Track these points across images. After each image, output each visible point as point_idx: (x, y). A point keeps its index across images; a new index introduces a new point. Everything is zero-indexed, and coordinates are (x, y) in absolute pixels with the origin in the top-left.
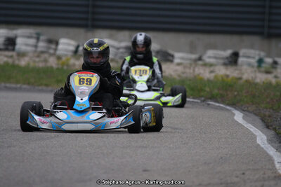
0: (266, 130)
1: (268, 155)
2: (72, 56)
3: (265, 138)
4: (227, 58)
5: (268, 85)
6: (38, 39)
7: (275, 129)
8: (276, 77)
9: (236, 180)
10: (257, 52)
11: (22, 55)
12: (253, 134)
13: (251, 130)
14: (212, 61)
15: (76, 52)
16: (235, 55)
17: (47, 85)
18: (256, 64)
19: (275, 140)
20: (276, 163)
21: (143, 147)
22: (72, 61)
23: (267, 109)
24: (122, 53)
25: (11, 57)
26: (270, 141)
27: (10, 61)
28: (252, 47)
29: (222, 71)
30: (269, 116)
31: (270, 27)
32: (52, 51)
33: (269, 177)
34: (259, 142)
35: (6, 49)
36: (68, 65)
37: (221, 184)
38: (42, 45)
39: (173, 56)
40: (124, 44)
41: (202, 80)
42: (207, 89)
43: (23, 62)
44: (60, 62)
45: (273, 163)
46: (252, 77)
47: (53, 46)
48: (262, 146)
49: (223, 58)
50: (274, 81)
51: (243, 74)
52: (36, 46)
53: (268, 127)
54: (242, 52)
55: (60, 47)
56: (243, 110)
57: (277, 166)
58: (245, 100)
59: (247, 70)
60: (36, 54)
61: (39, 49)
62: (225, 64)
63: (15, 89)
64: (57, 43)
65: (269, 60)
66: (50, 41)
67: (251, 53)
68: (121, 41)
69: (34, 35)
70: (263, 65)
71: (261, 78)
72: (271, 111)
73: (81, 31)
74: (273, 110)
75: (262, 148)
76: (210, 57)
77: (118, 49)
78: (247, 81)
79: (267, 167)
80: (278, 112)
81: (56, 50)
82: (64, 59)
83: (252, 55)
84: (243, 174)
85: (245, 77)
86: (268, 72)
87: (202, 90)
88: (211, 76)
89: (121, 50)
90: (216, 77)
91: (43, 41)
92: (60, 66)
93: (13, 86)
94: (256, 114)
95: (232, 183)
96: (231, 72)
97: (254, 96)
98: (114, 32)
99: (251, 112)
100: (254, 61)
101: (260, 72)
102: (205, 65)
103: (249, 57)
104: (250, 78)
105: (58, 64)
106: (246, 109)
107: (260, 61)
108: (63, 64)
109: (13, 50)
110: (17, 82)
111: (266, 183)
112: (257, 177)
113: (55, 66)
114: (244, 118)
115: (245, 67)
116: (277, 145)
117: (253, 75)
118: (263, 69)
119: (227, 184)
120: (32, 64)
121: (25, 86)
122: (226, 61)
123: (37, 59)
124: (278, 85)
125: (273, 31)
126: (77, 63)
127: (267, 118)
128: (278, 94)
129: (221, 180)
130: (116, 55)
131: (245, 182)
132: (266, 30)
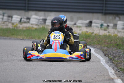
0: (105, 57)
1: (105, 68)
2: (19, 23)
3: (104, 60)
4: (87, 24)
5: (105, 36)
6: (4, 15)
7: (108, 56)
8: (109, 32)
9: (92, 80)
10: (100, 21)
12: (99, 59)
14: (81, 25)
15: (20, 21)
16: (91, 22)
17: (8, 36)
18: (100, 27)
19: (109, 61)
20: (109, 72)
22: (19, 25)
23: (105, 47)
24: (41, 22)
26: (107, 62)
28: (98, 19)
29: (85, 30)
30: (106, 50)
31: (106, 10)
32: (10, 21)
33: (106, 79)
34: (102, 62)
36: (17, 27)
38: (5, 18)
40: (42, 18)
44: (14, 26)
45: (108, 73)
47: (10, 19)
48: (103, 64)
49: (85, 24)
50: (108, 34)
51: (94, 31)
52: (3, 19)
53: (105, 55)
54: (94, 21)
55: (14, 19)
56: (94, 48)
57: (110, 74)
58: (95, 43)
59: (96, 30)
60: (3, 23)
61: (4, 20)
62: (86, 26)
64: (12, 17)
65: (105, 25)
66: (9, 16)
67: (98, 21)
68: (40, 16)
69: (2, 14)
70: (103, 27)
71: (102, 33)
72: (107, 48)
73: (22, 12)
75: (103, 66)
76: (79, 23)
77: (39, 20)
79: (106, 74)
80: (110, 48)
81: (11, 20)
82: (15, 24)
83: (98, 22)
84: (95, 78)
85: (95, 32)
86: (105, 30)
88: (80, 32)
89: (41, 20)
90: (82, 32)
91: (6, 16)
92: (13, 28)
94: (100, 50)
95: (90, 82)
96: (89, 30)
97: (99, 41)
98: (37, 12)
99: (98, 49)
100: (99, 25)
101: (101, 30)
102: (77, 27)
103: (96, 23)
104: (97, 33)
105: (12, 27)
106: (96, 47)
107: (102, 25)
108: (15, 27)
112: (101, 79)
113: (11, 27)
114: (95, 51)
115: (95, 28)
116: (110, 64)
117: (98, 32)
118: (103, 29)
120: (1, 27)
122: (87, 25)
123: (3, 25)
124: (110, 36)
125: (107, 11)
126: (21, 26)
127: (105, 51)
128: (110, 40)
129: (85, 81)
130: (38, 22)
131: (96, 81)
132: (104, 11)
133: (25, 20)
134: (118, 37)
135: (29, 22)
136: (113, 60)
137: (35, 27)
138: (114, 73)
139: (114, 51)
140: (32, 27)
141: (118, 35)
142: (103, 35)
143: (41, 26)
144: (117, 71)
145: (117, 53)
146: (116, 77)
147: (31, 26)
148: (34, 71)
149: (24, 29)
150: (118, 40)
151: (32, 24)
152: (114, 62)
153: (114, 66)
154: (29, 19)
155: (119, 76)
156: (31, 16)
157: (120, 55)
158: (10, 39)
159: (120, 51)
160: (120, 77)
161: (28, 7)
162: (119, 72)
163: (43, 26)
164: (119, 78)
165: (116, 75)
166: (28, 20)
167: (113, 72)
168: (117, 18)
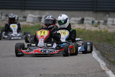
3: (96, 54)
4: (79, 21)
5: (97, 32)
6: (2, 15)
7: (100, 50)
8: (99, 28)
9: (85, 72)
10: (91, 18)
16: (83, 20)
18: (91, 23)
19: (100, 55)
21: (47, 60)
23: (96, 41)
26: (98, 56)
28: (89, 16)
29: (77, 26)
30: (97, 45)
31: (96, 8)
32: (7, 20)
34: (94, 56)
37: (79, 74)
38: (3, 17)
45: (100, 65)
46: (90, 29)
48: (95, 58)
50: (99, 30)
51: (86, 27)
52: (1, 18)
53: (97, 50)
54: (85, 18)
57: (102, 66)
58: (88, 38)
59: (88, 26)
60: (1, 21)
62: (78, 23)
65: (96, 21)
67: (89, 18)
68: (36, 15)
69: (0, 14)
70: (94, 23)
71: (94, 29)
72: (98, 42)
73: (19, 11)
74: (99, 42)
76: (72, 21)
77: (35, 18)
78: (88, 30)
79: (97, 67)
80: (101, 43)
83: (89, 20)
84: (88, 70)
85: (87, 29)
86: (96, 26)
89: (36, 19)
91: (4, 15)
95: (83, 74)
96: (81, 27)
97: (91, 37)
98: (33, 11)
100: (90, 22)
101: (93, 26)
103: (88, 20)
107: (93, 22)
111: (97, 74)
112: (93, 71)
116: (101, 57)
117: (90, 28)
119: (81, 74)
122: (79, 22)
123: (1, 23)
124: (101, 32)
127: (97, 46)
128: (101, 35)
129: (79, 73)
130: (34, 20)
131: (89, 73)
133: (22, 19)
134: (108, 32)
135: (25, 21)
136: (104, 54)
137: (31, 25)
138: (105, 66)
139: (105, 46)
140: (29, 25)
141: (108, 31)
142: (95, 31)
143: (37, 24)
144: (108, 64)
145: (108, 47)
146: (107, 69)
147: (27, 24)
148: (32, 65)
150: (108, 35)
151: (28, 22)
152: (105, 56)
153: (105, 59)
154: (25, 17)
155: (109, 68)
156: (27, 14)
157: (111, 49)
159: (110, 45)
160: (111, 68)
161: (24, 6)
162: (110, 64)
163: (39, 23)
164: (110, 70)
165: (107, 67)
166: (25, 19)
167: (104, 64)
168: (107, 15)
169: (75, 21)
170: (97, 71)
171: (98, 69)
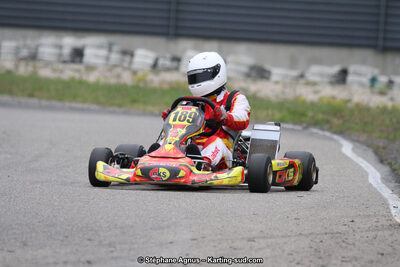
0: (380, 165)
1: (382, 197)
2: (150, 71)
3: (378, 175)
4: (334, 76)
5: (384, 110)
6: (110, 49)
7: (390, 164)
8: (392, 99)
9: (344, 228)
10: (370, 70)
11: (90, 68)
12: (364, 170)
13: (363, 165)
14: (317, 79)
15: (155, 66)
16: (344, 73)
17: (120, 106)
18: (368, 84)
19: (390, 178)
20: (392, 208)
22: (150, 77)
23: (381, 138)
25: (78, 71)
26: (385, 180)
27: (77, 76)
28: (364, 62)
29: (329, 92)
30: (384, 148)
31: (385, 39)
32: (126, 65)
33: (383, 225)
34: (371, 180)
35: (73, 61)
36: (145, 82)
37: (326, 234)
38: (115, 57)
39: (269, 73)
41: (304, 102)
42: (310, 114)
43: (92, 78)
44: (136, 77)
45: (388, 208)
47: (127, 58)
48: (375, 185)
49: (328, 76)
50: (390, 105)
51: (353, 95)
52: (107, 58)
53: (382, 161)
54: (352, 69)
55: (137, 59)
56: (352, 140)
57: (393, 211)
58: (356, 127)
59: (358, 92)
60: (107, 69)
61: (112, 62)
62: (332, 83)
63: (82, 110)
64: (132, 55)
65: (383, 79)
66: (124, 53)
67: (363, 68)
69: (106, 45)
70: (378, 86)
71: (376, 101)
73: (160, 42)
75: (375, 189)
76: (314, 74)
78: (357, 105)
79: (381, 213)
81: (131, 62)
82: (140, 74)
84: (353, 221)
85: (356, 99)
86: (382, 93)
87: (303, 115)
88: (316, 98)
90: (321, 99)
91: (117, 52)
92: (135, 83)
93: (79, 105)
94: (368, 146)
95: (338, 233)
96: (339, 93)
97: (366, 124)
98: (200, 43)
100: (366, 80)
101: (373, 93)
102: (308, 84)
103: (360, 75)
105: (133, 80)
106: (356, 138)
107: (373, 80)
108: (139, 81)
109: (81, 62)
110: (84, 101)
111: (380, 233)
112: (369, 225)
113: (129, 82)
114: (353, 150)
115: (355, 88)
116: (393, 184)
118: (376, 90)
120: (103, 81)
121: (94, 107)
122: (333, 79)
123: (108, 74)
124: (394, 110)
125: (390, 44)
126: (156, 80)
127: (381, 150)
129: (326, 228)
131: (354, 231)
132: (380, 43)
133: (168, 63)
135: (177, 69)
142: (378, 107)
149: (166, 86)
154: (177, 59)
156: (184, 51)
158: (126, 113)
161: (177, 27)
166: (175, 64)
169: (321, 75)
170: (379, 224)
171: (383, 221)
